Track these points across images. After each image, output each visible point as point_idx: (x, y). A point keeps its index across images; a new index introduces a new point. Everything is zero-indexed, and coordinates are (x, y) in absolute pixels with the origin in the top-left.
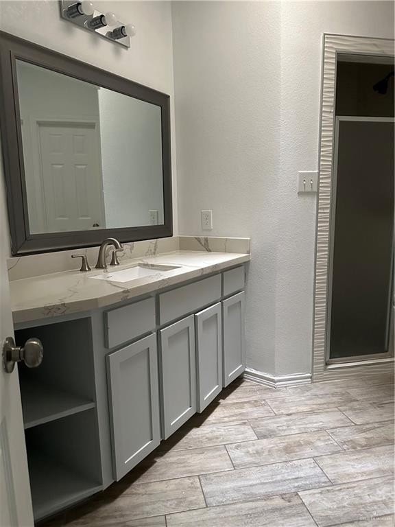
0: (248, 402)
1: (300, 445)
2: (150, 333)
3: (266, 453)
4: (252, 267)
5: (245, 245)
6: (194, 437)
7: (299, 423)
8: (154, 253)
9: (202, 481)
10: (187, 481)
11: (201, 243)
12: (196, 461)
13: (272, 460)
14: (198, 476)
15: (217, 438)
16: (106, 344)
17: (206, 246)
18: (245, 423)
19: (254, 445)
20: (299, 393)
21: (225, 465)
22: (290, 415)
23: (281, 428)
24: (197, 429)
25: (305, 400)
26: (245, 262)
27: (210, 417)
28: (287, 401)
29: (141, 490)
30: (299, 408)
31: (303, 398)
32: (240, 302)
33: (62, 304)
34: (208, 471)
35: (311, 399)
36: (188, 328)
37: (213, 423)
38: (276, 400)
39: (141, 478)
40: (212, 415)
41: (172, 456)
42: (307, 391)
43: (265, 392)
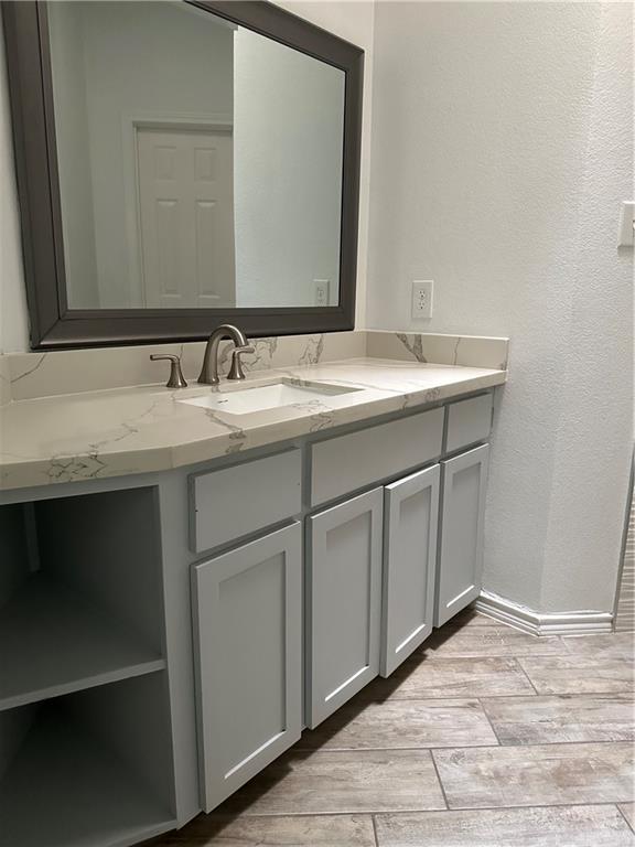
0: (483, 660)
1: (588, 770)
2: (289, 521)
3: (515, 780)
4: (508, 397)
5: (499, 353)
6: (371, 723)
7: (586, 719)
8: (316, 360)
9: (380, 828)
10: (349, 825)
11: (407, 346)
12: (369, 779)
13: (528, 798)
14: (373, 815)
15: (417, 733)
16: (191, 543)
17: (416, 351)
18: (473, 705)
19: (490, 757)
20: (585, 649)
21: (429, 798)
22: (567, 697)
23: (548, 725)
24: (379, 707)
25: (598, 668)
26: (494, 387)
27: (405, 683)
28: (558, 666)
29: (255, 833)
30: (585, 684)
31: (594, 663)
32: (480, 463)
33: (91, 457)
34: (393, 805)
35: (610, 667)
36: (370, 512)
37: (410, 699)
38: (538, 660)
39: (258, 804)
40: (408, 679)
41: (323, 763)
42: (603, 648)
43: (517, 641)
